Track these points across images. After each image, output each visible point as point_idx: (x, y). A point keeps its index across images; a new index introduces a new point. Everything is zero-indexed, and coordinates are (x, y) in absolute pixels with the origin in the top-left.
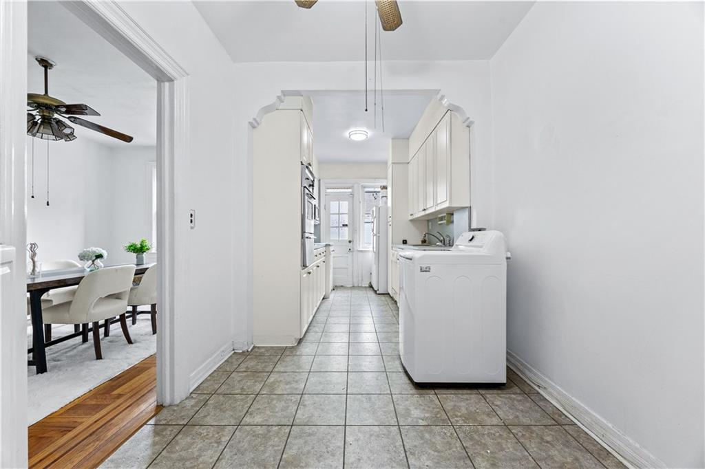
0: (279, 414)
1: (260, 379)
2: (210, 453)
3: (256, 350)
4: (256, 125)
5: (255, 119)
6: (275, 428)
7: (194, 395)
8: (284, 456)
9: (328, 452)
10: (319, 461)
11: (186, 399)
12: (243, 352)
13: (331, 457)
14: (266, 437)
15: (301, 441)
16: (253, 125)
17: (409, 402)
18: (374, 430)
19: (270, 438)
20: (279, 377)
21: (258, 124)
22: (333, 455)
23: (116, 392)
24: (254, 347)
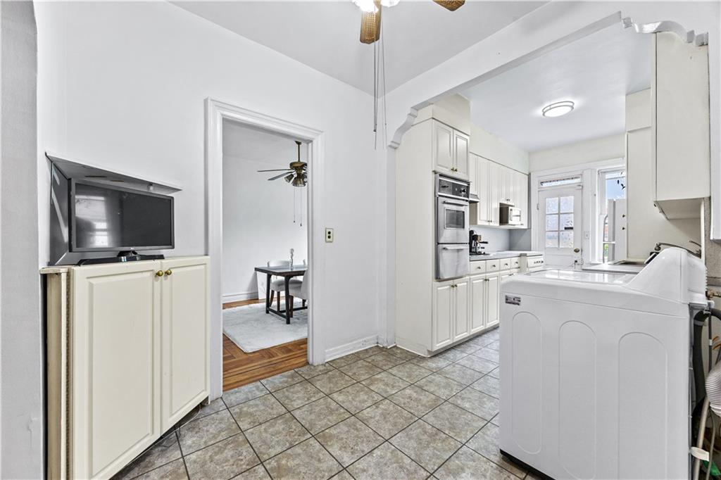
0: (354, 403)
1: (372, 372)
2: (300, 402)
3: (394, 349)
4: (396, 146)
5: (392, 142)
6: (342, 410)
7: (327, 365)
8: (327, 431)
9: (352, 448)
10: (340, 449)
11: (322, 365)
12: (383, 347)
13: (350, 453)
14: (331, 412)
15: (346, 429)
16: (394, 147)
17: (474, 464)
18: (405, 461)
19: (332, 414)
20: (387, 377)
21: (399, 144)
22: (352, 453)
23: (302, 346)
24: (395, 346)
